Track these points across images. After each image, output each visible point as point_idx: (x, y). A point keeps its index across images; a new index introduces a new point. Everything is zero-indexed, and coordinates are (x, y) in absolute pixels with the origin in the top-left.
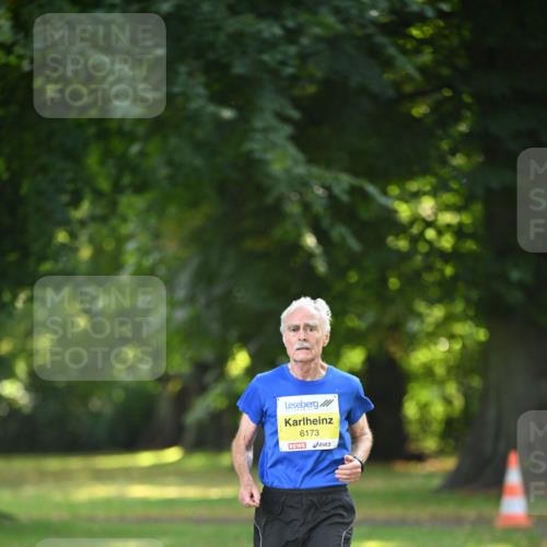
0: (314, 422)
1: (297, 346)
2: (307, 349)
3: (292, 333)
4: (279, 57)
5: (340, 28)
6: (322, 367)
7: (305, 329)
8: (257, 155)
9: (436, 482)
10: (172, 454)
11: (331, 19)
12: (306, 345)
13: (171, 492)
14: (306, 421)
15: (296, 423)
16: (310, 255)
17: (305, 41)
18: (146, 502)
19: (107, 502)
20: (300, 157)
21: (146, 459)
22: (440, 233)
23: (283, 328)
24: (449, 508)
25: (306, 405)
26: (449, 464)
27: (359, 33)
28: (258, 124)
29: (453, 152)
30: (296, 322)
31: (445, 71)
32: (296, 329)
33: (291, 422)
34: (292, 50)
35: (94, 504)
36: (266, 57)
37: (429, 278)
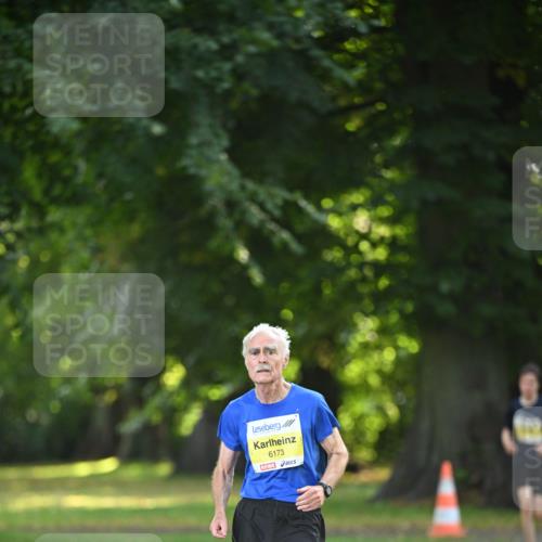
0: (278, 442)
1: (257, 368)
2: (267, 371)
3: (253, 357)
4: (214, 74)
5: (275, 43)
6: (285, 386)
7: (264, 352)
8: (192, 171)
9: (370, 492)
10: (108, 465)
11: (265, 36)
12: (266, 367)
13: (107, 502)
14: (272, 442)
15: (264, 445)
16: (245, 268)
17: (240, 59)
18: (83, 512)
19: (44, 512)
20: (235, 172)
21: (82, 469)
22: (374, 245)
23: (245, 352)
24: (383, 519)
25: (270, 427)
26: (383, 474)
27: (295, 47)
28: (194, 140)
29: (387, 166)
30: (256, 346)
31: (379, 85)
32: (256, 352)
33: (259, 445)
34: (227, 66)
35: (29, 513)
36: (200, 74)
37: (364, 289)
